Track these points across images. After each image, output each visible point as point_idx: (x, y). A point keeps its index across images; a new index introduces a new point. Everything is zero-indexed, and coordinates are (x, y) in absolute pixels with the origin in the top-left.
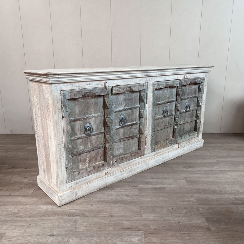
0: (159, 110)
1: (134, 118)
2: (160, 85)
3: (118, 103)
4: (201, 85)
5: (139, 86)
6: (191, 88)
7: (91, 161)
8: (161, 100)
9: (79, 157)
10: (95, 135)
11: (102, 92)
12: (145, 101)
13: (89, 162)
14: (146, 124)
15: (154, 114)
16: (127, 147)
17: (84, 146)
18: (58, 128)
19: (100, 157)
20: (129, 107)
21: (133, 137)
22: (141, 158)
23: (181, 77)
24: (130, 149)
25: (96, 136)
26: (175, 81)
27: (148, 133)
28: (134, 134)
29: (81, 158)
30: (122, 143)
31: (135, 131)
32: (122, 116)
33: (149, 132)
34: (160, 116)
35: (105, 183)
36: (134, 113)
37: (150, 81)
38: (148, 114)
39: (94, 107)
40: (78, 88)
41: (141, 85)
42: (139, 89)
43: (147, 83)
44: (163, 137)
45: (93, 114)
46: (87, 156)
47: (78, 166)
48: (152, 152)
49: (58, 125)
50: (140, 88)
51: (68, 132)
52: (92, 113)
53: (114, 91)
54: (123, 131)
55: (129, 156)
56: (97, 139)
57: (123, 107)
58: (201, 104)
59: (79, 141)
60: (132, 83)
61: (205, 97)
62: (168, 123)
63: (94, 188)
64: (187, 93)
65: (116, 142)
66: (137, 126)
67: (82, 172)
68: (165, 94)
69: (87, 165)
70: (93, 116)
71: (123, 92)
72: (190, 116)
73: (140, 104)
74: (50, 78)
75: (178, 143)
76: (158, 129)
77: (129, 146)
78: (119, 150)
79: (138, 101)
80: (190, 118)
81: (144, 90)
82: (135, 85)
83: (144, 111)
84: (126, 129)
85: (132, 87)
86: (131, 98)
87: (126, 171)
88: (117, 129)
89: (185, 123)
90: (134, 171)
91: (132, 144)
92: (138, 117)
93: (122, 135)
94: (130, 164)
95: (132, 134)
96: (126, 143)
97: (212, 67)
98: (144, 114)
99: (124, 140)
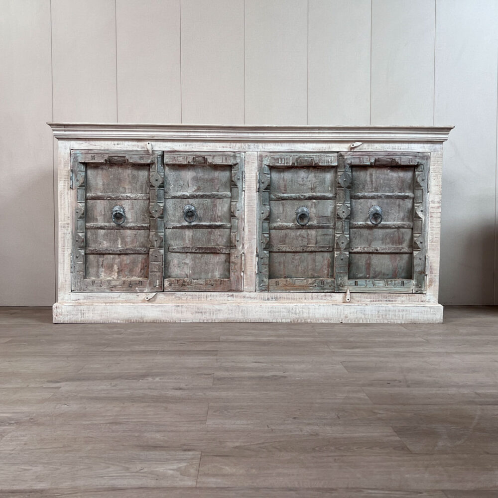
0: (284, 210)
1: (218, 216)
2: (278, 159)
3: (182, 183)
4: (418, 172)
5: (224, 157)
6: (387, 174)
7: (122, 271)
8: (288, 190)
9: (100, 259)
10: (130, 228)
11: (141, 158)
12: (238, 185)
13: (118, 273)
14: (242, 229)
15: (263, 213)
16: (201, 267)
17: (111, 243)
18: (63, 202)
19: (140, 269)
20: (205, 193)
21: (214, 252)
22: (232, 295)
23: (343, 148)
24: (208, 273)
25: (134, 232)
26: (322, 154)
27: (250, 250)
28: (218, 245)
29: (103, 261)
30: (188, 257)
31: (220, 239)
32: (187, 208)
33: (250, 247)
34: (285, 222)
35: (140, 315)
36: (218, 205)
37: (251, 150)
38: (248, 211)
39: (130, 182)
40: (98, 148)
41: (229, 156)
42: (222, 162)
43: (243, 153)
44: (300, 269)
45: (129, 193)
46: (114, 260)
47: (98, 272)
48: (261, 291)
49: (63, 198)
50: (226, 160)
51: (77, 211)
52: (127, 191)
53: (167, 159)
54: (191, 234)
55: (202, 283)
56: (135, 237)
57: (191, 192)
59: (102, 232)
60: (205, 149)
61: (437, 199)
62: (313, 241)
63: (116, 316)
64: (374, 185)
65: (174, 251)
66: (226, 232)
67: (100, 282)
68: (300, 179)
69: (115, 276)
70: (127, 196)
71: (186, 163)
72: (388, 240)
73: (231, 191)
74: (53, 130)
75: (344, 291)
76: (281, 248)
77: (205, 266)
78: (183, 268)
79: (228, 185)
80: (389, 243)
81: (237, 165)
82: (214, 153)
83: (236, 204)
84: (199, 233)
85: (206, 157)
86: (211, 177)
87: (188, 308)
88: (176, 228)
89: (371, 251)
90: (208, 314)
91: (214, 265)
92: (228, 216)
93: (189, 241)
94: (203, 299)
95: (212, 244)
96: (199, 259)
97: (450, 129)
98: (238, 210)
99: (193, 251)
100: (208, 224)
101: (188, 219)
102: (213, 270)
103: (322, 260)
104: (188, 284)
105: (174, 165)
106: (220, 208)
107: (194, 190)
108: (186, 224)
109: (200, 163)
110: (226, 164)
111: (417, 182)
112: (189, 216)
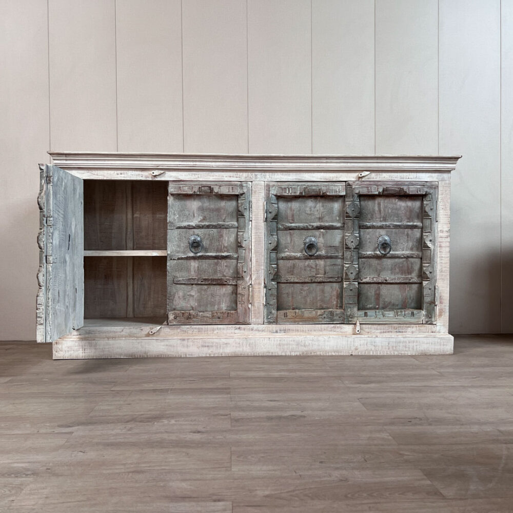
0: (291, 240)
1: (224, 247)
2: (285, 189)
3: (187, 213)
4: (427, 201)
5: (231, 187)
6: (396, 204)
8: (295, 220)
12: (245, 215)
14: (249, 260)
15: (270, 243)
16: (207, 299)
20: (211, 224)
21: (221, 283)
22: (239, 328)
23: (351, 177)
24: (215, 305)
26: (330, 184)
28: (224, 276)
30: (194, 289)
31: (227, 270)
32: (193, 238)
33: (258, 278)
34: (293, 252)
35: (143, 350)
36: (224, 235)
37: (258, 180)
38: (256, 241)
40: (101, 178)
41: (236, 185)
42: (229, 192)
43: (250, 183)
44: (308, 300)
48: (270, 323)
50: (233, 190)
53: (172, 188)
54: (197, 265)
55: (208, 315)
57: (197, 222)
58: (429, 244)
60: (211, 179)
61: (446, 228)
62: (322, 271)
63: (119, 351)
64: (382, 215)
65: (179, 282)
66: (233, 262)
68: (308, 209)
71: (191, 193)
72: (397, 270)
73: (237, 221)
74: (54, 159)
75: (354, 323)
76: (289, 279)
77: (211, 298)
78: (189, 300)
79: (235, 214)
80: (398, 273)
81: (244, 195)
82: (220, 183)
83: (243, 234)
84: (205, 264)
85: (212, 187)
86: (217, 207)
87: (193, 342)
88: (182, 259)
89: (380, 281)
90: (214, 348)
91: (220, 297)
92: (234, 246)
93: (195, 272)
94: (209, 333)
95: (219, 275)
96: (205, 290)
97: (457, 158)
98: (245, 241)
99: (199, 283)
100: (214, 254)
101: (193, 250)
102: (220, 302)
103: (331, 290)
104: (194, 317)
105: (179, 195)
106: (227, 238)
107: (199, 220)
108: (191, 255)
109: (206, 193)
110: (233, 193)
111: (425, 212)
112: (195, 247)
